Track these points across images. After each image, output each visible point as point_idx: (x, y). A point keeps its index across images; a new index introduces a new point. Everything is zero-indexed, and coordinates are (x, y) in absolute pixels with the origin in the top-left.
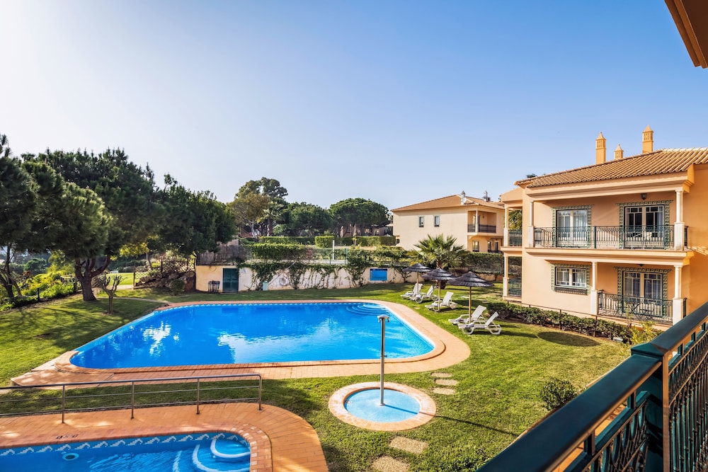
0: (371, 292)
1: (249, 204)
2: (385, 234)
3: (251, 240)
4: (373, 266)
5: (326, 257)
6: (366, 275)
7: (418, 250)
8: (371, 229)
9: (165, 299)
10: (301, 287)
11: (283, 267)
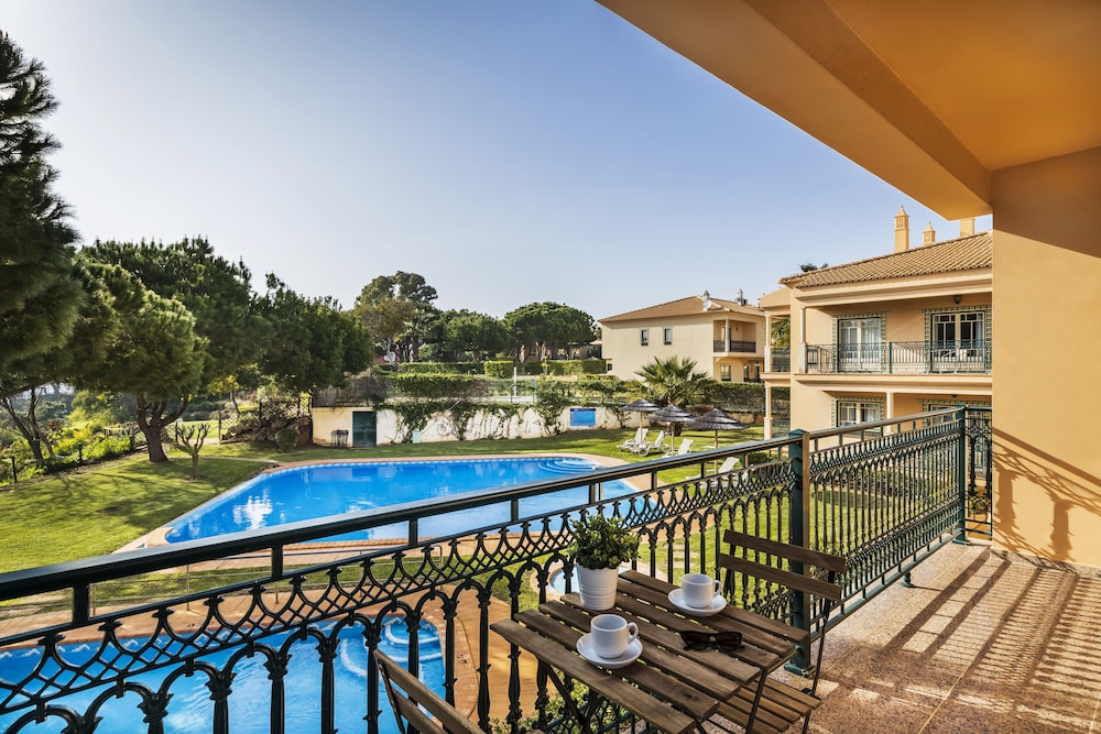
0: (573, 443)
1: (383, 314)
2: (589, 356)
3: (386, 368)
4: (574, 404)
5: (505, 392)
6: (565, 419)
7: (641, 379)
8: (568, 350)
9: (272, 458)
10: (469, 436)
11: (441, 408)
